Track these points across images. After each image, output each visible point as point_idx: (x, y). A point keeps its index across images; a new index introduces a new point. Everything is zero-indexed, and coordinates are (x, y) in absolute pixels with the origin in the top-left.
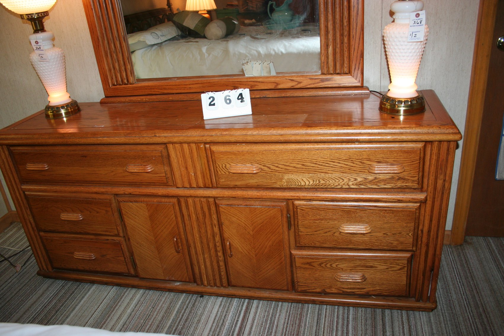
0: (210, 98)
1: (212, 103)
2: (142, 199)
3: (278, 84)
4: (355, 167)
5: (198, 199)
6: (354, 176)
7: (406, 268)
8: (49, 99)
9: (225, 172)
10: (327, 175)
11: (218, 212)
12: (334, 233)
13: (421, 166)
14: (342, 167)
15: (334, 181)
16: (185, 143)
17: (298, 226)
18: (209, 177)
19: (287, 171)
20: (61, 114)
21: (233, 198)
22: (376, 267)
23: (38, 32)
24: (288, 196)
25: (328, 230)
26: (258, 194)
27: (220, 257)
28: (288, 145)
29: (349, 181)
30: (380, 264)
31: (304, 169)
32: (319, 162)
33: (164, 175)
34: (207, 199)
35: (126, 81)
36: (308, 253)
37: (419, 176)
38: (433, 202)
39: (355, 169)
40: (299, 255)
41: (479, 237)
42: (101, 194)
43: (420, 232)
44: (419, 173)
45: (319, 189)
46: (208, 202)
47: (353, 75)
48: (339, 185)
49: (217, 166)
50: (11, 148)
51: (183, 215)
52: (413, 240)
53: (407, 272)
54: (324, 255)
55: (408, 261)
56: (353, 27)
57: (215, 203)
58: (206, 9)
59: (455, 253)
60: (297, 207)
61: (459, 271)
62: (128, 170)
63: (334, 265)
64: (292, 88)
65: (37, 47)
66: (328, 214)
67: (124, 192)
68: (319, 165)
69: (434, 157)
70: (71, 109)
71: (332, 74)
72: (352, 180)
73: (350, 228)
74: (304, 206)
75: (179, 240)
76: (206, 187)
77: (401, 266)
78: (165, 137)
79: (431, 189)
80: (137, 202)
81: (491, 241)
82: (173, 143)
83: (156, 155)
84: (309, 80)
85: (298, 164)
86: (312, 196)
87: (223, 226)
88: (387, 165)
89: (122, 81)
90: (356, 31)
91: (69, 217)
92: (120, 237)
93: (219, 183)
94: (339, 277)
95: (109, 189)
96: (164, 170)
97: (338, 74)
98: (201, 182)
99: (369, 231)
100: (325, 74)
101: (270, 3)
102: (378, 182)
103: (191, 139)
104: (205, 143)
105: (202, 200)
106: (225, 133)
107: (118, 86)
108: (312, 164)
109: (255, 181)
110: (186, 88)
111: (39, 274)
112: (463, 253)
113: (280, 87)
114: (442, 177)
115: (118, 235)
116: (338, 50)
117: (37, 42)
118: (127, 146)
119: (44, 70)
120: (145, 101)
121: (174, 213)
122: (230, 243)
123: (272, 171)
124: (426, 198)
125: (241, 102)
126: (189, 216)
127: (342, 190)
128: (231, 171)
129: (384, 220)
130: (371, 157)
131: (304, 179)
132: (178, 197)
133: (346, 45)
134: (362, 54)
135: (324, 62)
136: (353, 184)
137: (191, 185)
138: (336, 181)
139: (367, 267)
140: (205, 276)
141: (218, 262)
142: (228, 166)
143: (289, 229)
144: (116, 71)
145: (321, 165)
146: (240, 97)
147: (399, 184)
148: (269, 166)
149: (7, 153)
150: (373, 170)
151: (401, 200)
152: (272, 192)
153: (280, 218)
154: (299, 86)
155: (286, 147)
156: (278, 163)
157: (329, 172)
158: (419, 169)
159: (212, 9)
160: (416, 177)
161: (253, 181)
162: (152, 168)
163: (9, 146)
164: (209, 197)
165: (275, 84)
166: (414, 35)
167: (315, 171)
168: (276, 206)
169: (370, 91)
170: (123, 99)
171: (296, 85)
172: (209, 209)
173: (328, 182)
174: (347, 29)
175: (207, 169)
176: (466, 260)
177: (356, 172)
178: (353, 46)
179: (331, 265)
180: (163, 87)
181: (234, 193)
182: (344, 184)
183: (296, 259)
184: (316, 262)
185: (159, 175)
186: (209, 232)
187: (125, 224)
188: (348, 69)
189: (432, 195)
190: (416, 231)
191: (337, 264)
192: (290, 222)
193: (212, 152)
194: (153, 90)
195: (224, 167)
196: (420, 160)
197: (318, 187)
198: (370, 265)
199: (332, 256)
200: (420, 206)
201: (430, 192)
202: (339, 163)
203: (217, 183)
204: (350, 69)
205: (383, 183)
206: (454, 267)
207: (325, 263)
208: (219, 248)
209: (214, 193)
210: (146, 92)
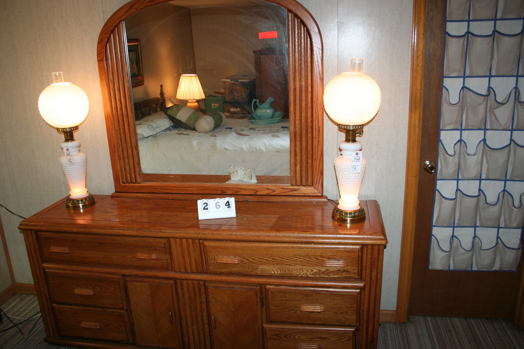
0: (204, 204)
1: (206, 208)
2: (146, 280)
3: (257, 191)
4: (311, 261)
5: (191, 282)
6: (311, 268)
7: (352, 340)
8: (71, 193)
9: (213, 262)
10: (291, 267)
11: (206, 292)
12: (296, 312)
13: (360, 262)
14: (302, 261)
15: (296, 272)
16: (184, 238)
17: (269, 305)
18: (201, 265)
19: (261, 263)
20: (79, 206)
21: (219, 281)
22: (329, 339)
23: (69, 141)
24: (262, 282)
25: (291, 309)
26: (238, 279)
27: (206, 329)
28: (263, 243)
29: (307, 272)
30: (331, 336)
31: (274, 261)
32: (285, 257)
33: (166, 261)
34: (198, 282)
35: (134, 181)
36: (276, 327)
37: (358, 269)
38: (370, 289)
39: (311, 263)
40: (269, 328)
41: (420, 317)
42: (112, 274)
43: (361, 312)
44: (358, 267)
45: (285, 277)
46: (199, 284)
47: (315, 187)
48: (300, 274)
49: (208, 256)
50: (39, 233)
51: (178, 294)
52: (356, 318)
53: (353, 343)
54: (288, 329)
55: (353, 334)
56: (315, 152)
57: (205, 285)
58: (196, 98)
59: (399, 330)
60: (268, 290)
61: (400, 344)
62: (136, 256)
63: (296, 337)
64: (268, 194)
65: (68, 153)
66: (291, 297)
67: (131, 273)
68: (285, 259)
69: (369, 256)
70: (88, 202)
71: (299, 186)
72: (310, 271)
73: (308, 308)
74: (273, 290)
75: (173, 314)
76: (198, 272)
77: (348, 338)
78: (169, 233)
79: (368, 279)
80: (141, 282)
81: (429, 320)
82: (175, 238)
83: (161, 246)
84: (281, 189)
85: (270, 258)
86: (280, 282)
87: (210, 304)
88: (335, 261)
89: (131, 180)
90: (317, 155)
91: (82, 292)
92: (124, 310)
93: (209, 270)
94: (300, 346)
95: (119, 271)
96: (166, 258)
97: (304, 186)
98: (195, 268)
99: (323, 310)
100: (294, 185)
101: (254, 100)
102: (328, 273)
103: (190, 236)
104: (200, 239)
105: (194, 282)
106: (215, 233)
107: (127, 184)
108: (280, 258)
109: (236, 269)
110: (183, 190)
111: (45, 340)
112: (405, 329)
113: (258, 193)
114: (375, 270)
115: (122, 309)
116: (304, 168)
117: (67, 150)
118: (137, 238)
119: (70, 171)
120: (149, 198)
121: (172, 291)
122: (215, 318)
123: (250, 262)
124: (365, 285)
125: (228, 208)
126: (183, 294)
127: (302, 278)
128: (219, 261)
129: (334, 302)
130: (323, 255)
131: (274, 269)
132: (175, 279)
133: (310, 165)
134: (322, 172)
135: (292, 177)
136: (310, 274)
137: (186, 271)
138: (297, 271)
139: (322, 338)
140: (193, 344)
141: (204, 333)
142: (216, 257)
143: (262, 307)
144: (127, 172)
145: (287, 259)
146: (227, 204)
147: (344, 275)
148: (247, 258)
149: (34, 237)
150: (324, 264)
151: (346, 287)
152: (250, 278)
153: (255, 298)
154: (273, 193)
155: (261, 245)
156: (255, 257)
157: (292, 264)
158: (358, 264)
159: (201, 98)
160: (356, 270)
161: (235, 270)
162: (156, 256)
163: (37, 231)
164: (200, 280)
165: (255, 191)
166: (354, 168)
167: (282, 264)
168: (252, 289)
169: (329, 199)
170: (130, 195)
171: (271, 193)
172: (200, 290)
173: (292, 272)
174: (311, 153)
175: (200, 259)
176: (406, 335)
177: (312, 265)
178: (315, 166)
179: (294, 336)
180: (164, 188)
181: (220, 278)
182: (303, 274)
183: (267, 331)
184: (282, 334)
185: (161, 261)
186: (198, 308)
187: (129, 300)
188: (311, 183)
189: (368, 283)
190: (358, 310)
191: (299, 335)
192: (263, 301)
193: (205, 246)
194: (156, 190)
195: (213, 258)
196: (358, 258)
197: (284, 275)
198: (324, 337)
199: (294, 329)
200: (361, 291)
201: (367, 282)
202: (300, 258)
203: (207, 270)
204: (313, 183)
205: (332, 274)
206: (396, 341)
207: (289, 335)
208: (206, 321)
209: (204, 277)
210: (150, 191)
